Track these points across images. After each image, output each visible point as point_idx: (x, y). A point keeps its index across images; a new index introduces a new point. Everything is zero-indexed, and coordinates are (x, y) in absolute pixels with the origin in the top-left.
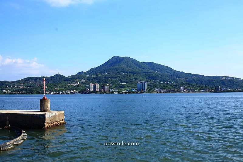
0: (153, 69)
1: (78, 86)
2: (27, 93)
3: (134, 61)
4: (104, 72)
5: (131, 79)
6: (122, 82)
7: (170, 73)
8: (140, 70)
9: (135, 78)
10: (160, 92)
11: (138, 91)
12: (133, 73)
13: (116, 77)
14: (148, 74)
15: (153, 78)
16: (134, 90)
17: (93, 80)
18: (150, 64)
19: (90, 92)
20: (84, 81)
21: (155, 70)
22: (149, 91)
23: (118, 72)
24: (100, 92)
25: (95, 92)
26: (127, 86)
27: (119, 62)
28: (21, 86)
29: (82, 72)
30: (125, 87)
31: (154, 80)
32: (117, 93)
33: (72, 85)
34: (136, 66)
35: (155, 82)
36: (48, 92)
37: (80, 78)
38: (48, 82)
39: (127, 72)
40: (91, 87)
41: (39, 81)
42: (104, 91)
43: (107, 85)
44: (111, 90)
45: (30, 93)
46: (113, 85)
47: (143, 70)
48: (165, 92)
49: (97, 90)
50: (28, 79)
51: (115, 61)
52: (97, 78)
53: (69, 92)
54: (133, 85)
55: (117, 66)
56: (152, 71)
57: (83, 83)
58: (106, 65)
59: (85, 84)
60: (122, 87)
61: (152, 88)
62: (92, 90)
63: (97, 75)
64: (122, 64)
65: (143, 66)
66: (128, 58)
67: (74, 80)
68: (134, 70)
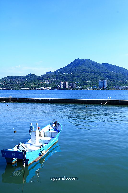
0: (109, 69)
1: (50, 84)
2: (10, 89)
3: (93, 63)
4: (69, 72)
5: (92, 78)
6: (84, 80)
7: (124, 73)
8: (98, 70)
9: (95, 77)
10: (118, 89)
11: (99, 88)
12: (93, 72)
13: (79, 77)
14: (106, 73)
15: (110, 77)
16: (96, 87)
17: (61, 78)
18: (107, 65)
19: (61, 89)
20: (53, 79)
21: (111, 71)
22: (108, 88)
23: (80, 72)
24: (69, 89)
25: (64, 88)
26: (90, 84)
27: (81, 64)
28: (3, 83)
29: (50, 72)
30: (88, 85)
31: (111, 79)
32: (83, 89)
33: (44, 82)
34: (95, 67)
35: (112, 81)
36: (27, 89)
37: (50, 77)
38: (24, 80)
39: (88, 72)
40: (61, 84)
41: (16, 79)
42: (72, 88)
43: (73, 82)
44: (77, 87)
45: (13, 89)
46: (78, 83)
47: (101, 70)
48: (123, 89)
49: (66, 87)
50: (8, 78)
51: (78, 63)
52: (64, 77)
53: (43, 88)
54: (94, 83)
55: (80, 67)
56: (108, 71)
57: (52, 81)
58: (70, 66)
59: (55, 82)
60: (86, 84)
61: (110, 86)
62: (62, 87)
63: (64, 75)
64: (83, 65)
65: (101, 67)
66: (88, 60)
67: (45, 79)
68: (94, 71)
